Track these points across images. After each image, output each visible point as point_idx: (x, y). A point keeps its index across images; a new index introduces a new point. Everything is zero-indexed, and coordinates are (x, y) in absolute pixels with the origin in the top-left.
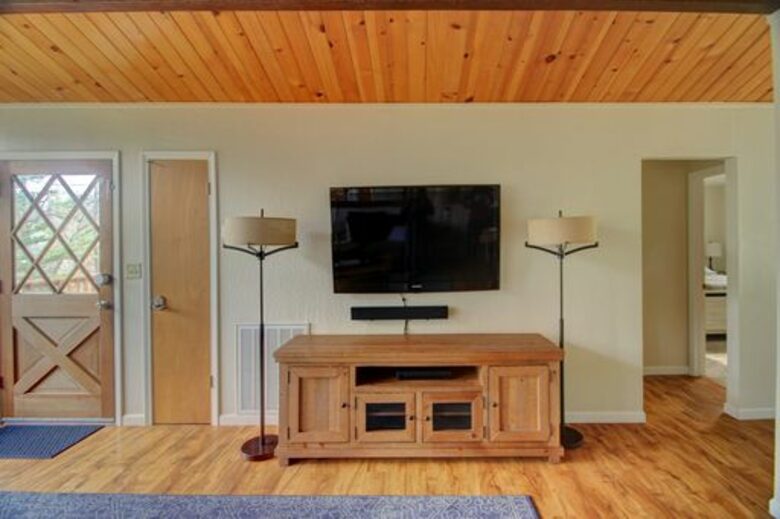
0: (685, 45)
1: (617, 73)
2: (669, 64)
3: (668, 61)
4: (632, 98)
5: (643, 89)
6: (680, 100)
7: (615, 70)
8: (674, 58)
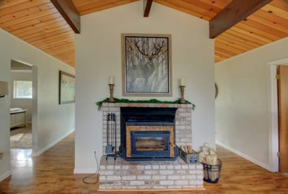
0: (42, 24)
1: (14, 18)
2: (33, 27)
3: (33, 26)
4: (9, 30)
5: (17, 29)
6: (24, 40)
7: (14, 17)
8: (35, 26)
